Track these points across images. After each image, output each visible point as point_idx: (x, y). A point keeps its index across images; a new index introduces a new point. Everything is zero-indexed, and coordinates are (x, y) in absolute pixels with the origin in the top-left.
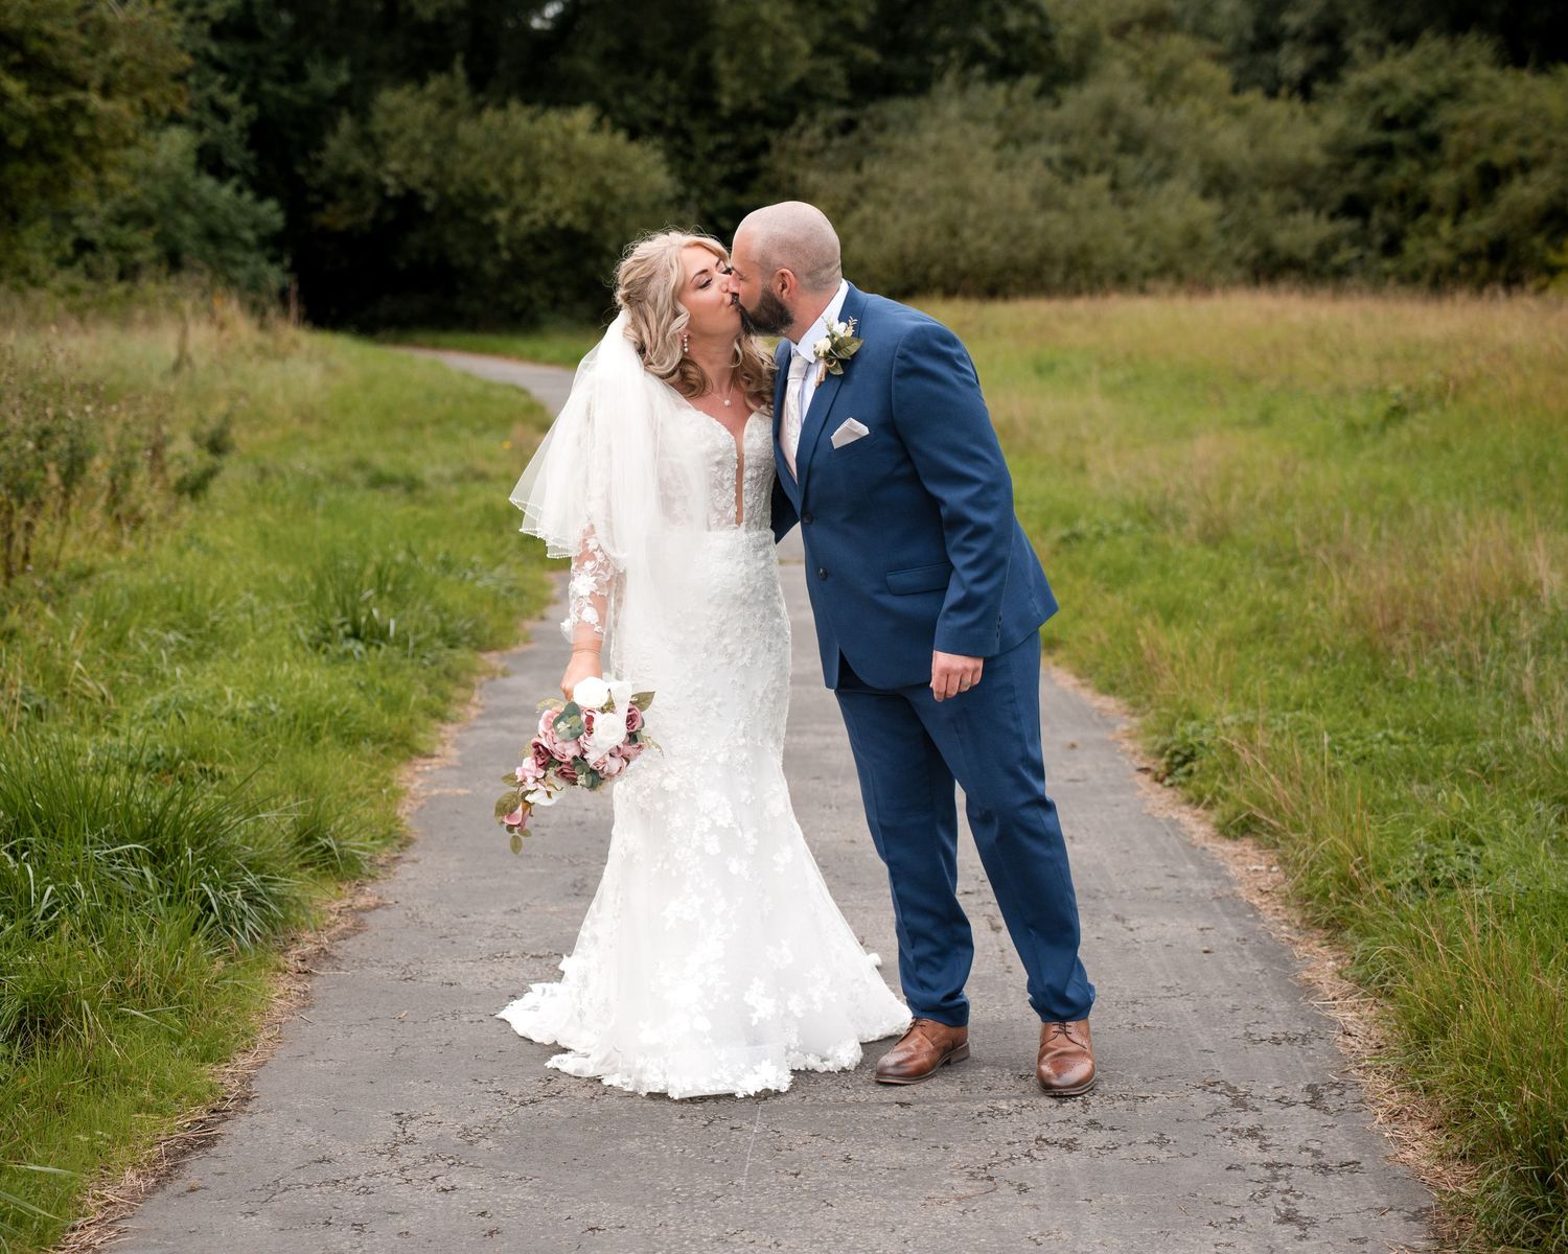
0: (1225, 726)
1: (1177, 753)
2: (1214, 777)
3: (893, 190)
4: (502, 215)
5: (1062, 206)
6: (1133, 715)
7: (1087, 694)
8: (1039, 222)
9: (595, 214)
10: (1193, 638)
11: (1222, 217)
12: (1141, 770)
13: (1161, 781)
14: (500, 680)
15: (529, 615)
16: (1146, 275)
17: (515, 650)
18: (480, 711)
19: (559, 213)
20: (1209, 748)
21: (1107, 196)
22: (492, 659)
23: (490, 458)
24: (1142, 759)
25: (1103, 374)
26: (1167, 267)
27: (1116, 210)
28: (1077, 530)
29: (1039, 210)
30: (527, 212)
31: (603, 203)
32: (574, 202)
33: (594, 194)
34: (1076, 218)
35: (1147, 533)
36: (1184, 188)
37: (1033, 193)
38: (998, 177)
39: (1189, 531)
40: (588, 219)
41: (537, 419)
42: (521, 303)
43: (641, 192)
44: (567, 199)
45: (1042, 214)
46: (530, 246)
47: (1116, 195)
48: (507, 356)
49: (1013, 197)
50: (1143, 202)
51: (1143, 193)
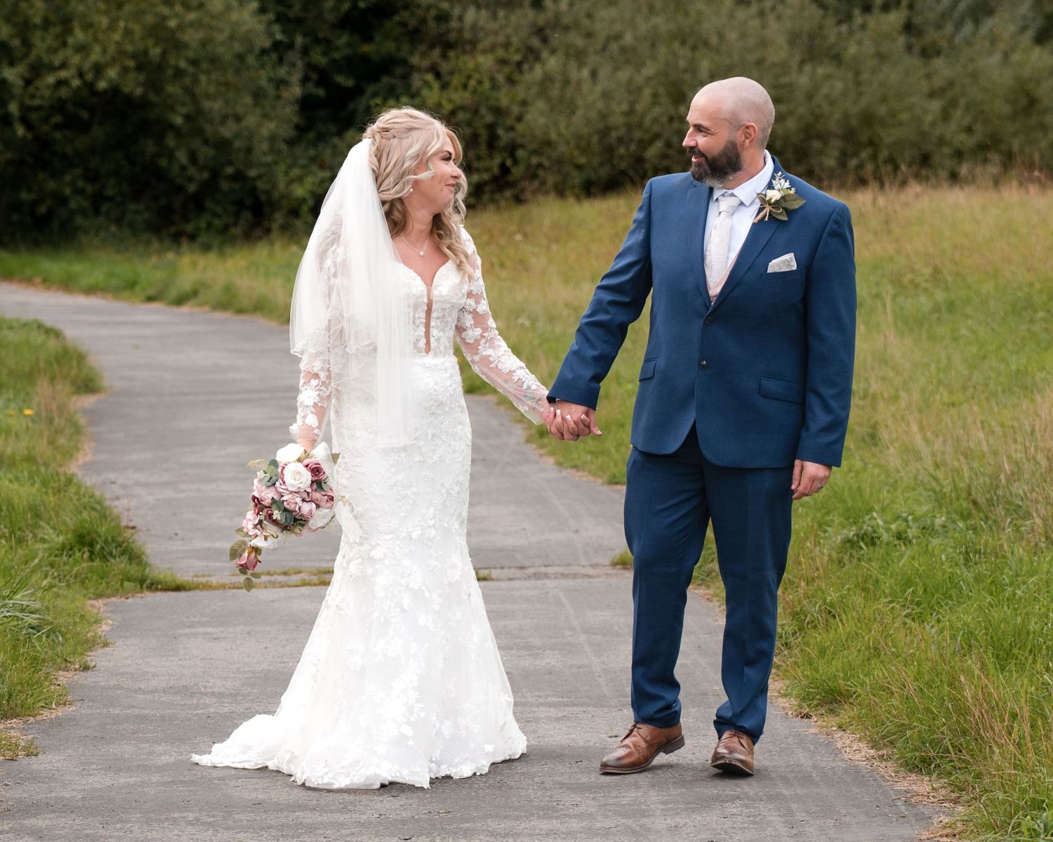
3: (589, 35)
4: (13, 74)
5: (837, 59)
6: (956, 801)
7: (887, 769)
8: (803, 80)
9: (152, 71)
10: (1043, 687)
14: (23, 761)
15: (65, 664)
16: (959, 155)
17: (46, 714)
19: (98, 69)
21: (902, 40)
22: (11, 730)
23: (7, 432)
25: (900, 300)
26: (989, 143)
27: (914, 61)
28: (870, 529)
29: (803, 62)
30: (52, 68)
31: (164, 55)
32: (122, 53)
33: (150, 42)
34: (857, 74)
35: (971, 532)
36: (1012, 28)
37: (793, 38)
38: (741, 14)
39: (1033, 530)
40: (142, 78)
41: (74, 372)
42: (49, 202)
43: (220, 38)
44: (112, 50)
45: (808, 68)
46: (57, 119)
47: (913, 40)
48: (28, 281)
49: (763, 43)
50: (952, 48)
51: (953, 35)
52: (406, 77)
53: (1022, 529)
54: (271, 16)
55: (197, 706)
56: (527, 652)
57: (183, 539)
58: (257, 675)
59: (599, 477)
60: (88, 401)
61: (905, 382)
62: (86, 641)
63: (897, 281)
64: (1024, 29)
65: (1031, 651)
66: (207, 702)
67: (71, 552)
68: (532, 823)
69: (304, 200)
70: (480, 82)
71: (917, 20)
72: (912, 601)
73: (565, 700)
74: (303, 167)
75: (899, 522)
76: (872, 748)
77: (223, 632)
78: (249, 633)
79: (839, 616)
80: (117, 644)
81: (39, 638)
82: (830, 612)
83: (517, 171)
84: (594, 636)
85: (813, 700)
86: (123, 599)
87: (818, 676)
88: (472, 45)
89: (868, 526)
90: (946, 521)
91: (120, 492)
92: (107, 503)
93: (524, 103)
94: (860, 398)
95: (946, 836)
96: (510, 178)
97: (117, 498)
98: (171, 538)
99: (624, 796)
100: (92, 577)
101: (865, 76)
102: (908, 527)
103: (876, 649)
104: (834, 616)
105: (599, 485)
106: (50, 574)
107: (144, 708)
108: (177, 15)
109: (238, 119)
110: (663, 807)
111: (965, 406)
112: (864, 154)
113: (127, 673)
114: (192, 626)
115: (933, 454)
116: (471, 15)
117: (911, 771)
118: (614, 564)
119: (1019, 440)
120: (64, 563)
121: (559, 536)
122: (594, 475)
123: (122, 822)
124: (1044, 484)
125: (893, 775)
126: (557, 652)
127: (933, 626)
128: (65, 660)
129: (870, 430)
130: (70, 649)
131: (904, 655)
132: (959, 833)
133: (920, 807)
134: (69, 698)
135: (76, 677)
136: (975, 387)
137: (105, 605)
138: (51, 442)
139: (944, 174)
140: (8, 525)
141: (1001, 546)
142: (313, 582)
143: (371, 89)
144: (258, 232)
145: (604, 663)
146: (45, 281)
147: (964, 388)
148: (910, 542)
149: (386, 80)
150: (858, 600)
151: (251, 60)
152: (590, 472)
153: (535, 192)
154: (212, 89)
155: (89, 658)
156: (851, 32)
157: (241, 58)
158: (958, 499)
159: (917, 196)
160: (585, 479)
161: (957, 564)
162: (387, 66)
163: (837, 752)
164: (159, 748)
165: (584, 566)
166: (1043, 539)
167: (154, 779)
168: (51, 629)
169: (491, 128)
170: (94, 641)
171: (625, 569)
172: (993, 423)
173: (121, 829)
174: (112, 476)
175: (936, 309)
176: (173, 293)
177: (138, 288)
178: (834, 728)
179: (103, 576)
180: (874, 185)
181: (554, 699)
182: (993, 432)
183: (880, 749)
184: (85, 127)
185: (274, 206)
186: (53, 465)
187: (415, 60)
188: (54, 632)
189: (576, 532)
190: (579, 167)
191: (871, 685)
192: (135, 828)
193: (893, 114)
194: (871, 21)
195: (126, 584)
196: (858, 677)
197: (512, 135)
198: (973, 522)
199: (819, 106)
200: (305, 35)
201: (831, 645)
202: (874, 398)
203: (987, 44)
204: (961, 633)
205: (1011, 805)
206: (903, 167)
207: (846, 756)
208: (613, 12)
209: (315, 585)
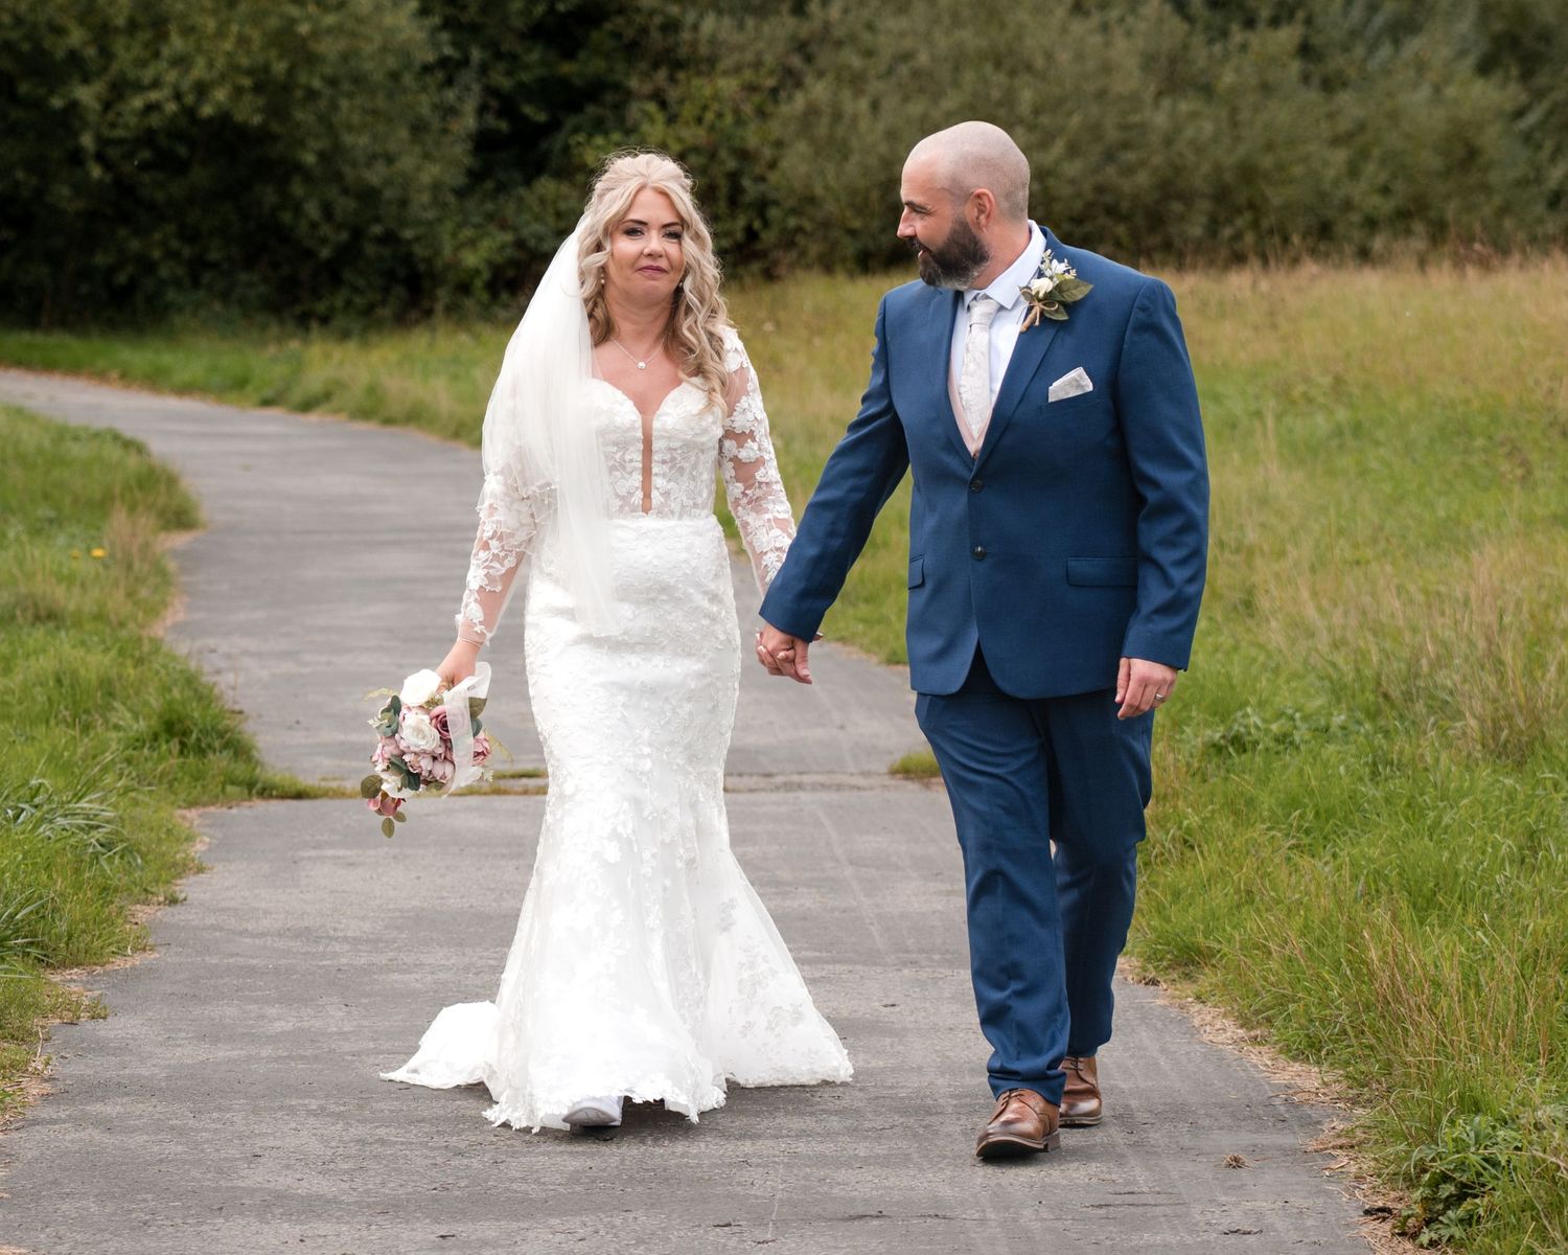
0: (1538, 1127)
1: (1445, 1178)
2: (1519, 1228)
3: (869, 53)
4: (87, 95)
5: (1207, 91)
6: (1354, 1102)
7: (1260, 1059)
8: (1160, 119)
9: (275, 92)
10: (1475, 947)
11: (1520, 113)
12: (1367, 1212)
13: (1414, 1236)
14: (87, 1025)
15: (146, 896)
16: (1371, 224)
17: (118, 962)
18: (47, 1088)
19: (202, 89)
20: (1509, 1168)
21: (1295, 67)
22: (71, 983)
23: (69, 580)
24: (1375, 1191)
25: (1289, 420)
26: (1412, 208)
27: (1313, 95)
28: (1242, 730)
29: (1160, 94)
30: (139, 87)
31: (291, 71)
32: (234, 68)
33: (273, 53)
34: (1234, 111)
35: (1380, 736)
36: (1446, 52)
37: (1148, 61)
38: (1078, 27)
39: (1464, 734)
40: (261, 102)
41: (162, 500)
42: (130, 269)
43: (368, 49)
44: (220, 63)
45: (1166, 103)
46: (146, 154)
47: (1311, 67)
48: (101, 376)
49: (1107, 68)
50: (1364, 79)
51: (1365, 60)
52: (619, 107)
53: (1451, 732)
54: (436, 20)
55: (323, 956)
56: (773, 890)
57: (307, 729)
58: (406, 915)
59: (874, 653)
60: (179, 540)
61: (1294, 531)
62: (175, 865)
63: (1283, 393)
64: (1462, 53)
65: (1460, 899)
66: (337, 949)
67: (156, 745)
68: (778, 1121)
69: (477, 272)
70: (720, 115)
71: (1317, 41)
72: (1299, 828)
73: (824, 954)
74: (477, 226)
75: (1283, 721)
76: (1242, 1027)
77: (359, 856)
78: (395, 857)
79: (1199, 846)
80: (215, 870)
81: (110, 860)
82: (1186, 841)
83: (769, 237)
84: (864, 870)
85: (1161, 960)
86: (224, 809)
87: (1169, 929)
88: (707, 64)
89: (1241, 725)
90: (1346, 721)
91: (222, 664)
92: (204, 679)
93: (779, 144)
94: (1231, 552)
95: (1341, 1147)
96: (759, 246)
97: (218, 672)
98: (290, 728)
99: (903, 1087)
100: (182, 779)
101: (1244, 115)
102: (1295, 727)
103: (1249, 892)
104: (1192, 847)
105: (873, 664)
106: (126, 772)
107: (252, 957)
108: (309, 18)
109: (390, 159)
110: (955, 1102)
111: (1375, 567)
112: (1240, 222)
113: (229, 909)
114: (318, 846)
115: (1330, 629)
116: (709, 24)
117: (1295, 1059)
118: (893, 772)
119: (1447, 612)
120: (146, 759)
121: (818, 733)
122: (868, 651)
123: (220, 1110)
124: (1482, 674)
125: (1269, 1063)
126: (814, 890)
127: (1326, 863)
128: (145, 890)
129: (1243, 596)
130: (151, 875)
131: (1287, 902)
132: (1360, 1143)
133: (1306, 1108)
134: (151, 941)
135: (159, 913)
136: (1388, 539)
137: (200, 816)
138: (130, 594)
139: (1349, 249)
140: (70, 707)
141: (1422, 756)
142: (483, 790)
143: (571, 121)
144: (414, 315)
145: (877, 906)
146: (124, 376)
147: (1374, 541)
148: (1298, 748)
149: (591, 110)
150: (1225, 825)
151: (408, 79)
152: (861, 646)
153: (792, 266)
154: (356, 119)
155: (177, 888)
156: (1226, 56)
157: (395, 76)
158: (1363, 691)
159: (1313, 278)
160: (854, 656)
161: (1361, 779)
162: (594, 90)
163: (1193, 1032)
164: (272, 1011)
165: (852, 775)
166: (1479, 747)
167: (264, 1053)
168: (126, 848)
169: (734, 177)
170: (185, 865)
171: (907, 779)
172: (1412, 588)
173: (219, 1119)
174: (211, 642)
175: (1338, 432)
176: (297, 395)
177: (249, 389)
178: (1190, 1000)
179: (197, 777)
180: (1255, 263)
181: (808, 954)
182: (1411, 601)
183: (1253, 1028)
184: (181, 167)
185: (436, 279)
186: (131, 625)
187: (634, 83)
188: (131, 852)
189: (842, 727)
190: (852, 233)
191: (1240, 942)
192: (238, 1119)
193: (1281, 167)
194: (1255, 39)
195: (230, 789)
196: (1224, 930)
197: (762, 187)
198: (1383, 723)
199: (1180, 155)
200: (483, 47)
201: (1188, 885)
202: (1250, 552)
203: (1411, 73)
204: (1365, 872)
205: (1430, 1107)
206: (1296, 239)
207: (1206, 1038)
208: (903, 23)
209: (485, 794)
